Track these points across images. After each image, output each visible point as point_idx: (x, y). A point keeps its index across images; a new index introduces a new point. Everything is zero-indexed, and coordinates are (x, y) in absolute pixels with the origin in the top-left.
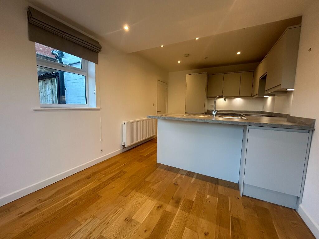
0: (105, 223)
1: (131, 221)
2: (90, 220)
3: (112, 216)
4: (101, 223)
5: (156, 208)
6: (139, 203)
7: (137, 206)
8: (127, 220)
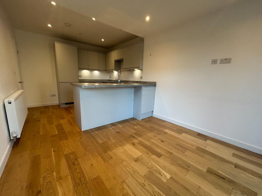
0: (134, 174)
1: (138, 159)
2: (126, 185)
3: (128, 169)
4: (133, 177)
5: (133, 146)
6: (124, 152)
7: (126, 153)
8: (137, 160)
